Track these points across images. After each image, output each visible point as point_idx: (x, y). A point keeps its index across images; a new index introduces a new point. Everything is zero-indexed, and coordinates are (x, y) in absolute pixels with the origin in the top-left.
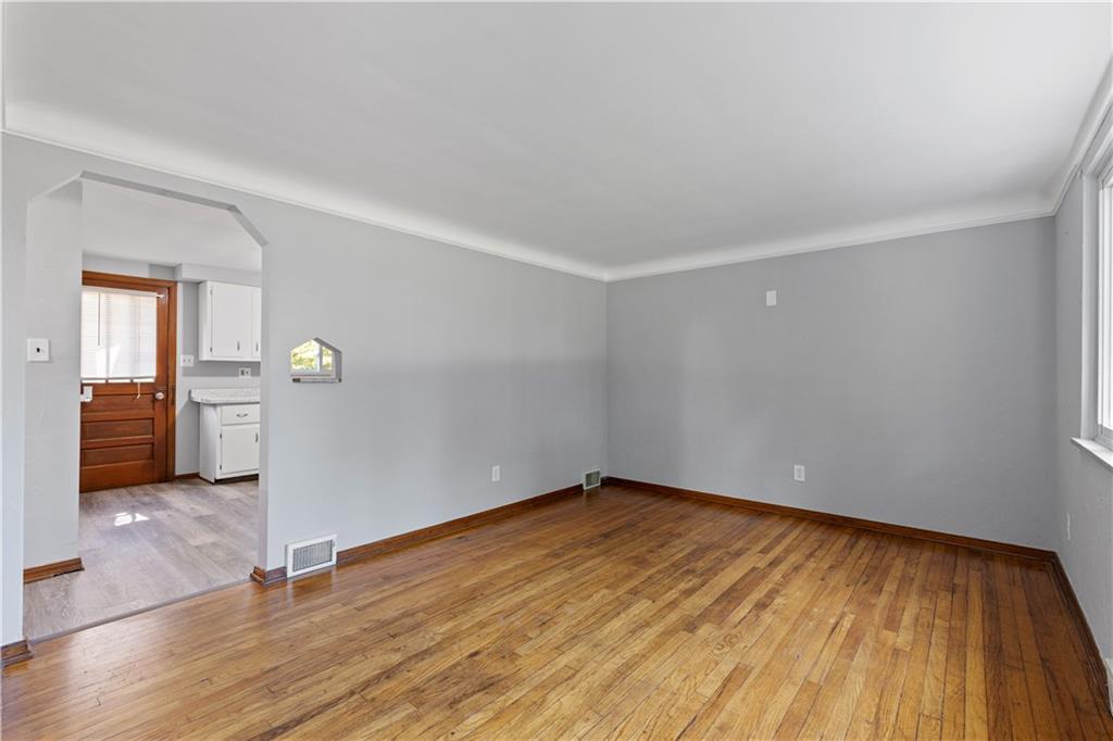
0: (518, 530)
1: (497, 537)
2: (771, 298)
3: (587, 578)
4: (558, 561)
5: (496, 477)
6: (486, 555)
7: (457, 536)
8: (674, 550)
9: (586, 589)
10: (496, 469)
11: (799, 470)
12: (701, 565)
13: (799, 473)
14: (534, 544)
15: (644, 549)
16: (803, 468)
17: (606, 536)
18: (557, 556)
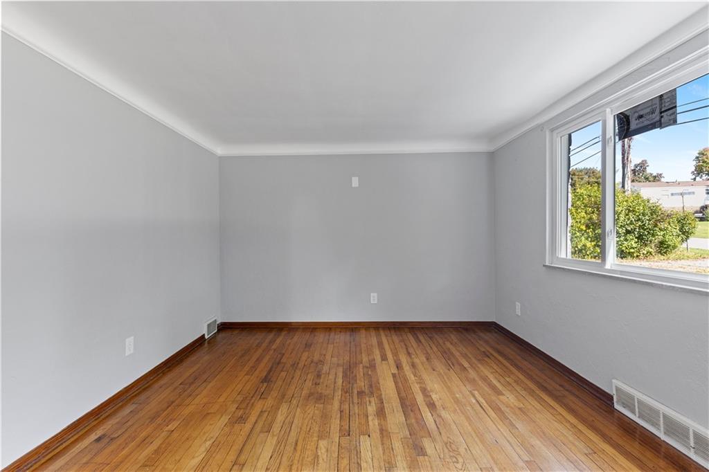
0: (170, 404)
1: (153, 419)
2: (355, 182)
3: (293, 434)
4: (248, 426)
5: (129, 350)
6: (156, 451)
7: (93, 437)
8: (331, 377)
9: (304, 449)
10: (130, 341)
11: (374, 297)
12: (361, 384)
13: (374, 298)
14: (204, 415)
15: (309, 384)
16: (376, 294)
17: (266, 380)
18: (242, 419)
